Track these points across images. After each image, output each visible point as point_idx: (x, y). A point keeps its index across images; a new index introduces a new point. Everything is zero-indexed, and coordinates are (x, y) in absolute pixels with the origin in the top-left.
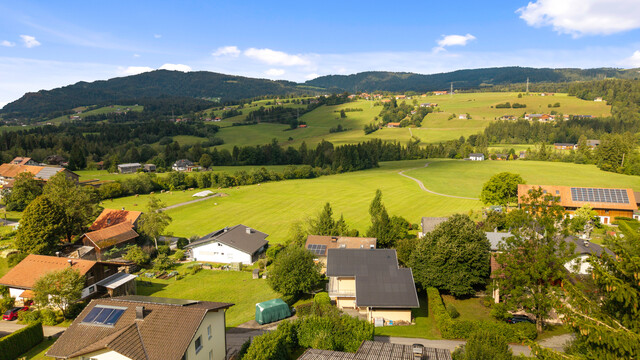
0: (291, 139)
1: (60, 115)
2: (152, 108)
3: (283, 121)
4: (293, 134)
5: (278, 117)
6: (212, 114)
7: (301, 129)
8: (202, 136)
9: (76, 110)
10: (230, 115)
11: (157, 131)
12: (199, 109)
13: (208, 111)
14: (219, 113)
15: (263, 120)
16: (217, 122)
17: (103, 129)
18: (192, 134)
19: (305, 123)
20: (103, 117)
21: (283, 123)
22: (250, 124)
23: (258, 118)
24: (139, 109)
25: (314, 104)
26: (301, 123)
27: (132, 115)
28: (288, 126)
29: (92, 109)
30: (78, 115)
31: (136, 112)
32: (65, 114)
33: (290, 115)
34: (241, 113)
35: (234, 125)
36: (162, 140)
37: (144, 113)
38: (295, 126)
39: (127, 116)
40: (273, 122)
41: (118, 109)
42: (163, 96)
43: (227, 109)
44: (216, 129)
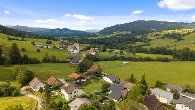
0: (175, 45)
1: (110, 34)
2: (134, 32)
3: (175, 38)
4: (177, 43)
5: (174, 37)
6: (151, 35)
7: (182, 41)
8: (145, 42)
9: (114, 33)
10: (157, 35)
11: (131, 40)
12: (148, 33)
13: (150, 34)
14: (153, 34)
15: (168, 37)
16: (151, 38)
17: (118, 39)
18: (142, 41)
19: (184, 39)
20: (120, 35)
21: (175, 39)
22: (162, 39)
23: (166, 37)
24: (130, 32)
25: (190, 32)
26: (182, 39)
27: (127, 35)
28: (177, 40)
29: (118, 32)
30: (115, 34)
31: (129, 34)
32: (112, 34)
33: (178, 36)
34: (160, 35)
35: (157, 39)
36: (132, 43)
37: (131, 34)
38: (179, 40)
39: (126, 35)
40: (171, 38)
41: (125, 33)
42: (138, 29)
43: (156, 33)
44: (150, 40)
